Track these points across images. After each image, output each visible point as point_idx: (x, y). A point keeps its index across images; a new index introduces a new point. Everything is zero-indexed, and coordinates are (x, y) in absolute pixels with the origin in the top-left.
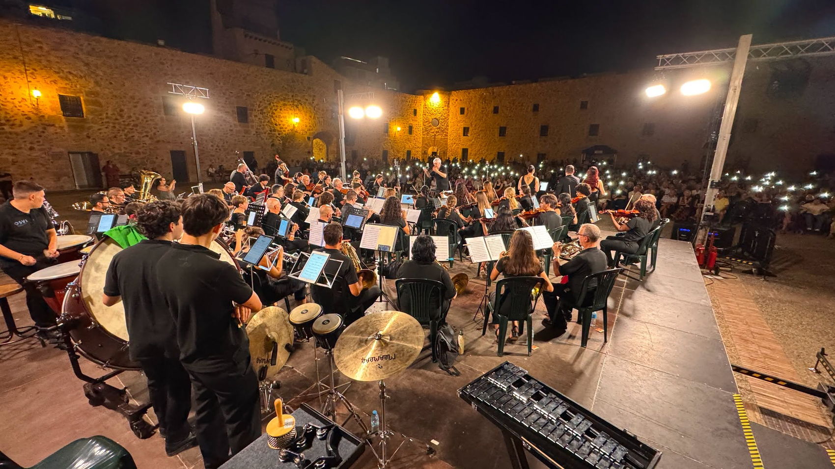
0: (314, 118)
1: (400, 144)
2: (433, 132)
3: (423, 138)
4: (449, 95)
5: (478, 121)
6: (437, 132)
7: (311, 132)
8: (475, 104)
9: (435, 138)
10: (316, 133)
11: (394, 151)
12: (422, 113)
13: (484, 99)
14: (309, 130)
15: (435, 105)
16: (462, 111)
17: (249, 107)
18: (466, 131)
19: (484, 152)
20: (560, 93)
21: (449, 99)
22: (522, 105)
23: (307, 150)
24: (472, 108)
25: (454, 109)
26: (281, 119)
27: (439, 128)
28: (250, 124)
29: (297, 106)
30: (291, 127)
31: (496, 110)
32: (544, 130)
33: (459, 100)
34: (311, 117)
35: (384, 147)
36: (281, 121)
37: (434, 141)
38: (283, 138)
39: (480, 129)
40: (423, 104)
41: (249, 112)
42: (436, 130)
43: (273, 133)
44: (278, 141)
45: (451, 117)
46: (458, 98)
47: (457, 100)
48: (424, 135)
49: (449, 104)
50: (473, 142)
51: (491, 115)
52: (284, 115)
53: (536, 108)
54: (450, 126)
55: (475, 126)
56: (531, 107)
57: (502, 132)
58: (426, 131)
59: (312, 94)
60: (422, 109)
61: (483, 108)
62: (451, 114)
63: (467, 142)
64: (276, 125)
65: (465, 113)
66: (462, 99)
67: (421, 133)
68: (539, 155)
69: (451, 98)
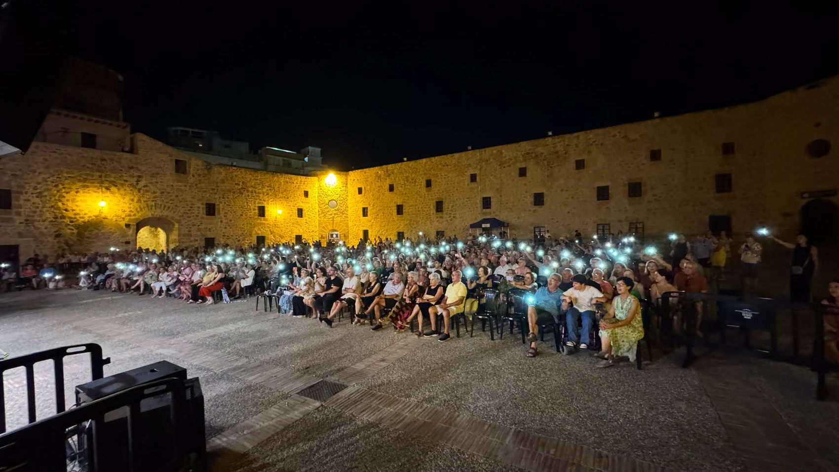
0: (139, 201)
1: (283, 229)
2: (331, 215)
3: (319, 221)
4: (347, 175)
5: (376, 201)
6: (335, 214)
7: (133, 217)
8: (372, 183)
9: (333, 220)
10: (141, 219)
11: (274, 237)
12: (317, 195)
13: (380, 177)
14: (130, 215)
15: (331, 186)
16: (360, 191)
17: (15, 189)
18: (365, 212)
19: (383, 233)
20: (449, 167)
21: (346, 180)
22: (415, 182)
23: (124, 240)
24: (369, 187)
25: (353, 189)
26: (76, 204)
27: (338, 210)
28: (14, 210)
29: (107, 189)
30: (97, 213)
31: (391, 188)
32: (439, 206)
33: (356, 180)
34: (133, 200)
35: (259, 232)
36: (77, 206)
37: (333, 223)
38: (78, 227)
39: (378, 209)
40: (317, 185)
41: (13, 195)
42: (335, 212)
43: (59, 220)
44: (69, 231)
45: (349, 198)
46: (356, 176)
47: (354, 180)
48: (320, 217)
49: (347, 184)
50: (373, 223)
51: (387, 193)
52: (82, 198)
53: (429, 184)
54: (349, 207)
55: (373, 205)
56: (424, 183)
57: (400, 210)
58: (323, 213)
59: (136, 174)
60: (317, 190)
61: (379, 187)
62: (349, 194)
63: (365, 223)
64: (66, 210)
65: (363, 192)
66: (359, 178)
67: (317, 216)
68: (438, 233)
69: (349, 178)
